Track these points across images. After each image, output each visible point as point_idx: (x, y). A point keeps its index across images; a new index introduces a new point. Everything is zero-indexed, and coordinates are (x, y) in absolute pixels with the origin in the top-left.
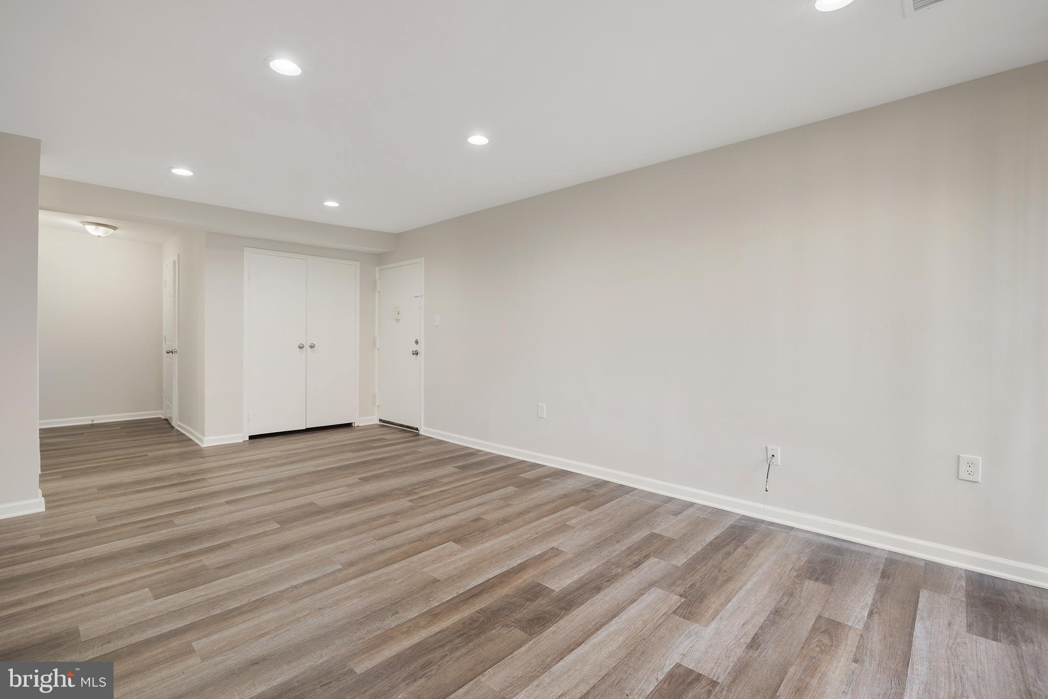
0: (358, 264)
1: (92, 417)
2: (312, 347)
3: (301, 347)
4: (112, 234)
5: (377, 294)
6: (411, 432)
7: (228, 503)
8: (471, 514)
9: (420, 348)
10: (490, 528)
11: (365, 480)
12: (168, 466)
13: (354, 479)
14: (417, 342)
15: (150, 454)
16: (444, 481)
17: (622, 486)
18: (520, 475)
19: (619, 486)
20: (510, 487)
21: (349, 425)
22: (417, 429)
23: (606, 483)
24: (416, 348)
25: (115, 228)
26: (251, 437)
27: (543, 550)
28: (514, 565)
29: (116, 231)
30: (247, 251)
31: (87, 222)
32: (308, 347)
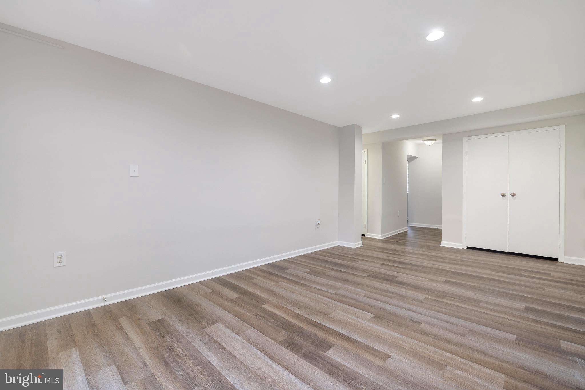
1: (438, 226)
2: (513, 195)
3: (504, 195)
11: (447, 282)
13: (443, 279)
21: (555, 260)
25: (435, 140)
26: (468, 248)
29: (436, 141)
30: (465, 140)
31: (425, 140)
32: (510, 196)
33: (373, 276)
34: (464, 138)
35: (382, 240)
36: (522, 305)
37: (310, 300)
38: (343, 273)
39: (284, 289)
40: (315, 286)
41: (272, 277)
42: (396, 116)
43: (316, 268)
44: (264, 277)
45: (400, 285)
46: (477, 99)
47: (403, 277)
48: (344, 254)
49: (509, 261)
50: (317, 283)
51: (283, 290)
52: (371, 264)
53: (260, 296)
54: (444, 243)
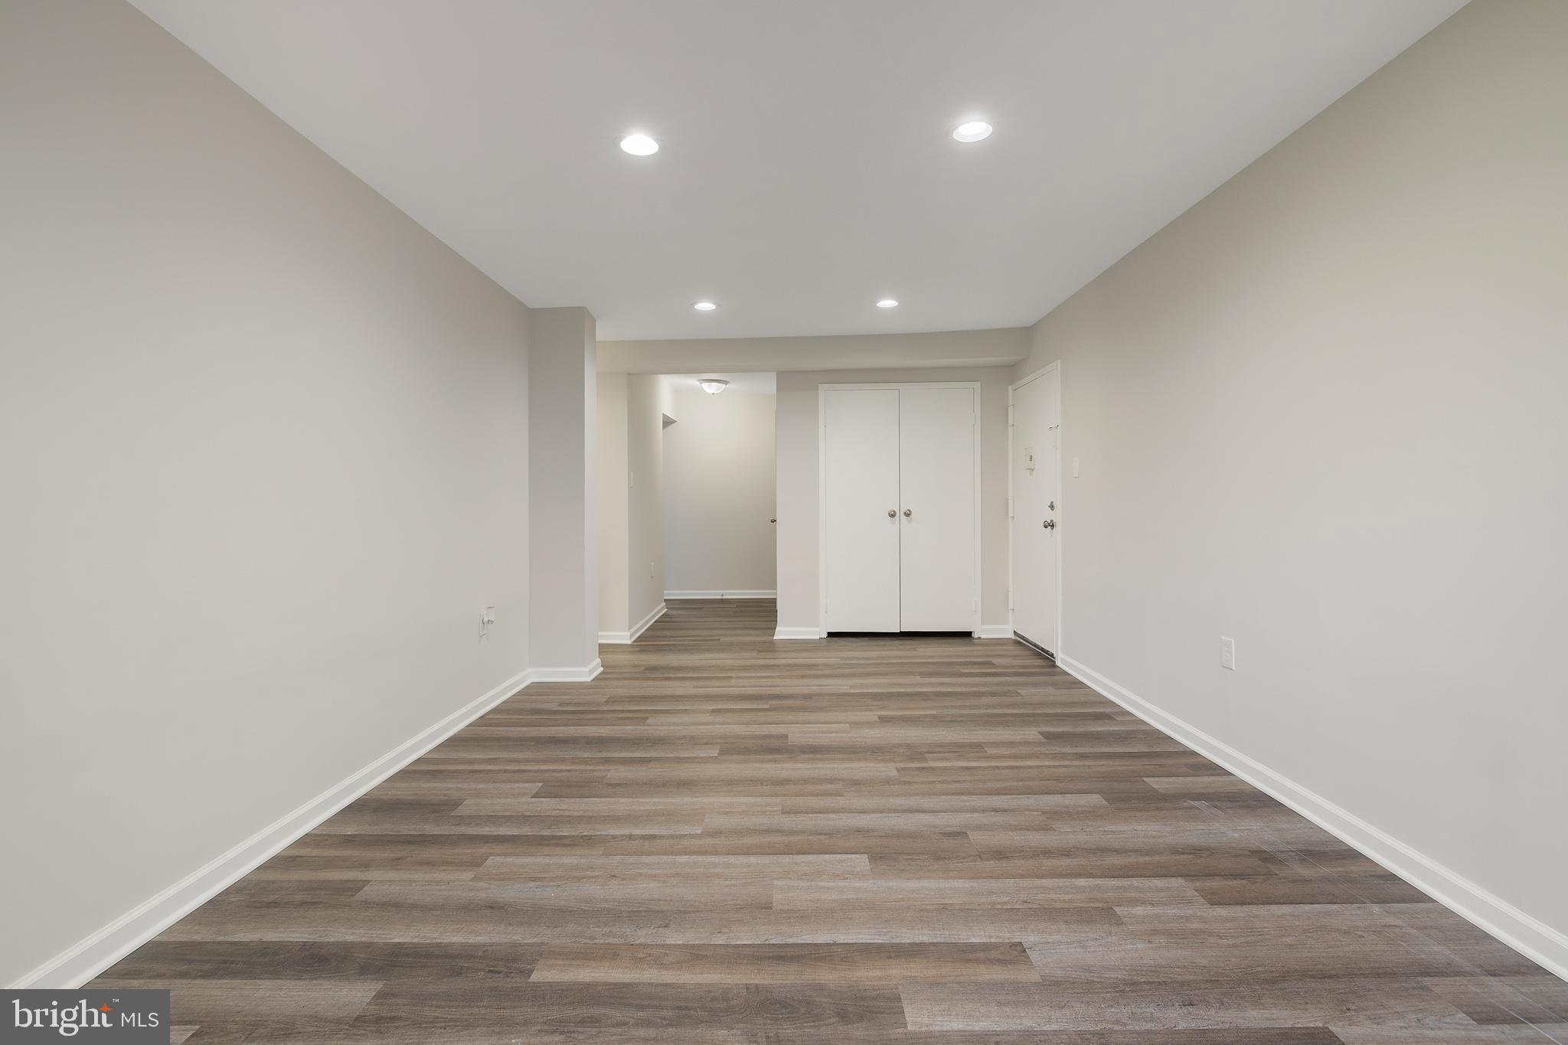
0: (977, 385)
2: (908, 515)
3: (892, 515)
4: (724, 390)
5: (1010, 429)
6: (1045, 657)
7: (713, 711)
8: (954, 821)
9: (1056, 516)
10: (958, 856)
11: (884, 720)
12: (723, 656)
13: (873, 716)
14: (1052, 507)
15: (723, 639)
16: (991, 751)
17: (1392, 878)
18: (1145, 779)
19: (1379, 877)
20: (1098, 796)
21: (968, 634)
22: (1052, 655)
23: (1354, 855)
24: (1049, 516)
25: (726, 383)
26: (831, 635)
27: (993, 940)
28: (903, 941)
29: (728, 385)
30: (823, 388)
31: (703, 380)
32: (902, 515)
33: (733, 748)
34: (820, 385)
35: (631, 645)
36: (1032, 733)
37: (664, 882)
38: (651, 765)
39: (535, 879)
40: (627, 832)
41: (432, 853)
42: (705, 306)
43: (553, 771)
44: (395, 863)
45: (819, 756)
46: (887, 303)
47: (800, 731)
48: (580, 704)
49: (915, 650)
50: (615, 819)
51: (532, 884)
52: (686, 718)
53: (476, 946)
54: (784, 631)
